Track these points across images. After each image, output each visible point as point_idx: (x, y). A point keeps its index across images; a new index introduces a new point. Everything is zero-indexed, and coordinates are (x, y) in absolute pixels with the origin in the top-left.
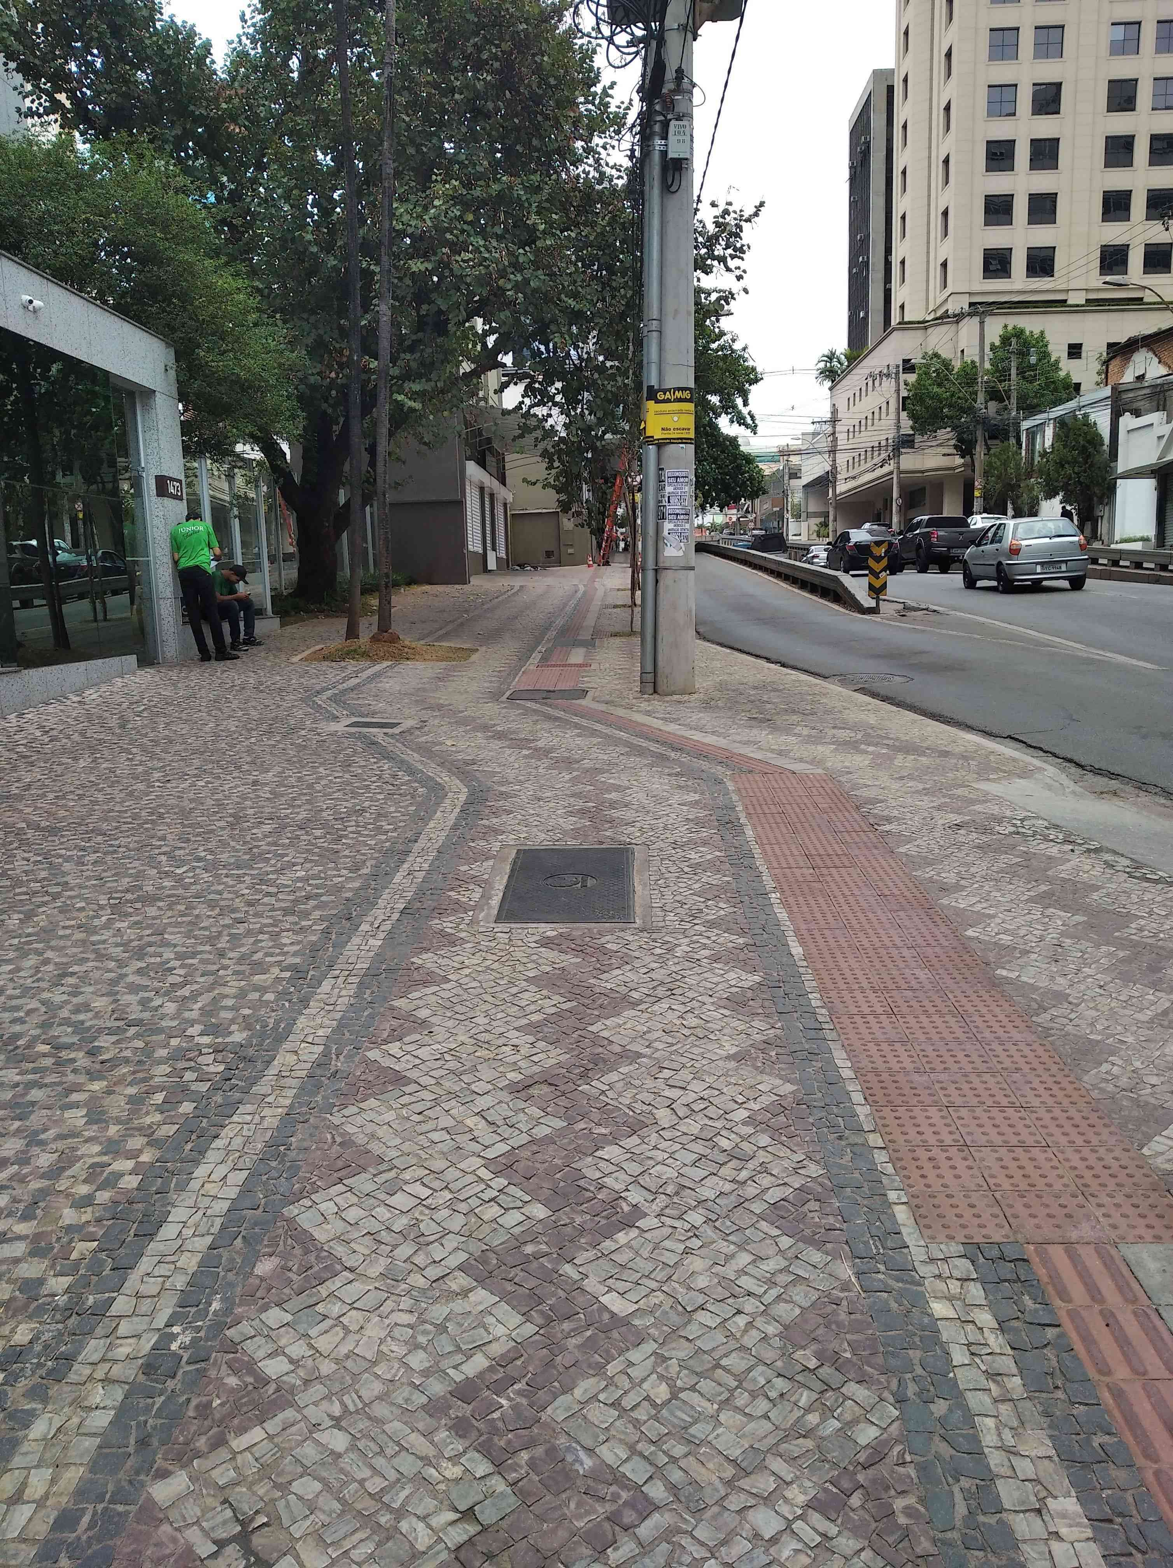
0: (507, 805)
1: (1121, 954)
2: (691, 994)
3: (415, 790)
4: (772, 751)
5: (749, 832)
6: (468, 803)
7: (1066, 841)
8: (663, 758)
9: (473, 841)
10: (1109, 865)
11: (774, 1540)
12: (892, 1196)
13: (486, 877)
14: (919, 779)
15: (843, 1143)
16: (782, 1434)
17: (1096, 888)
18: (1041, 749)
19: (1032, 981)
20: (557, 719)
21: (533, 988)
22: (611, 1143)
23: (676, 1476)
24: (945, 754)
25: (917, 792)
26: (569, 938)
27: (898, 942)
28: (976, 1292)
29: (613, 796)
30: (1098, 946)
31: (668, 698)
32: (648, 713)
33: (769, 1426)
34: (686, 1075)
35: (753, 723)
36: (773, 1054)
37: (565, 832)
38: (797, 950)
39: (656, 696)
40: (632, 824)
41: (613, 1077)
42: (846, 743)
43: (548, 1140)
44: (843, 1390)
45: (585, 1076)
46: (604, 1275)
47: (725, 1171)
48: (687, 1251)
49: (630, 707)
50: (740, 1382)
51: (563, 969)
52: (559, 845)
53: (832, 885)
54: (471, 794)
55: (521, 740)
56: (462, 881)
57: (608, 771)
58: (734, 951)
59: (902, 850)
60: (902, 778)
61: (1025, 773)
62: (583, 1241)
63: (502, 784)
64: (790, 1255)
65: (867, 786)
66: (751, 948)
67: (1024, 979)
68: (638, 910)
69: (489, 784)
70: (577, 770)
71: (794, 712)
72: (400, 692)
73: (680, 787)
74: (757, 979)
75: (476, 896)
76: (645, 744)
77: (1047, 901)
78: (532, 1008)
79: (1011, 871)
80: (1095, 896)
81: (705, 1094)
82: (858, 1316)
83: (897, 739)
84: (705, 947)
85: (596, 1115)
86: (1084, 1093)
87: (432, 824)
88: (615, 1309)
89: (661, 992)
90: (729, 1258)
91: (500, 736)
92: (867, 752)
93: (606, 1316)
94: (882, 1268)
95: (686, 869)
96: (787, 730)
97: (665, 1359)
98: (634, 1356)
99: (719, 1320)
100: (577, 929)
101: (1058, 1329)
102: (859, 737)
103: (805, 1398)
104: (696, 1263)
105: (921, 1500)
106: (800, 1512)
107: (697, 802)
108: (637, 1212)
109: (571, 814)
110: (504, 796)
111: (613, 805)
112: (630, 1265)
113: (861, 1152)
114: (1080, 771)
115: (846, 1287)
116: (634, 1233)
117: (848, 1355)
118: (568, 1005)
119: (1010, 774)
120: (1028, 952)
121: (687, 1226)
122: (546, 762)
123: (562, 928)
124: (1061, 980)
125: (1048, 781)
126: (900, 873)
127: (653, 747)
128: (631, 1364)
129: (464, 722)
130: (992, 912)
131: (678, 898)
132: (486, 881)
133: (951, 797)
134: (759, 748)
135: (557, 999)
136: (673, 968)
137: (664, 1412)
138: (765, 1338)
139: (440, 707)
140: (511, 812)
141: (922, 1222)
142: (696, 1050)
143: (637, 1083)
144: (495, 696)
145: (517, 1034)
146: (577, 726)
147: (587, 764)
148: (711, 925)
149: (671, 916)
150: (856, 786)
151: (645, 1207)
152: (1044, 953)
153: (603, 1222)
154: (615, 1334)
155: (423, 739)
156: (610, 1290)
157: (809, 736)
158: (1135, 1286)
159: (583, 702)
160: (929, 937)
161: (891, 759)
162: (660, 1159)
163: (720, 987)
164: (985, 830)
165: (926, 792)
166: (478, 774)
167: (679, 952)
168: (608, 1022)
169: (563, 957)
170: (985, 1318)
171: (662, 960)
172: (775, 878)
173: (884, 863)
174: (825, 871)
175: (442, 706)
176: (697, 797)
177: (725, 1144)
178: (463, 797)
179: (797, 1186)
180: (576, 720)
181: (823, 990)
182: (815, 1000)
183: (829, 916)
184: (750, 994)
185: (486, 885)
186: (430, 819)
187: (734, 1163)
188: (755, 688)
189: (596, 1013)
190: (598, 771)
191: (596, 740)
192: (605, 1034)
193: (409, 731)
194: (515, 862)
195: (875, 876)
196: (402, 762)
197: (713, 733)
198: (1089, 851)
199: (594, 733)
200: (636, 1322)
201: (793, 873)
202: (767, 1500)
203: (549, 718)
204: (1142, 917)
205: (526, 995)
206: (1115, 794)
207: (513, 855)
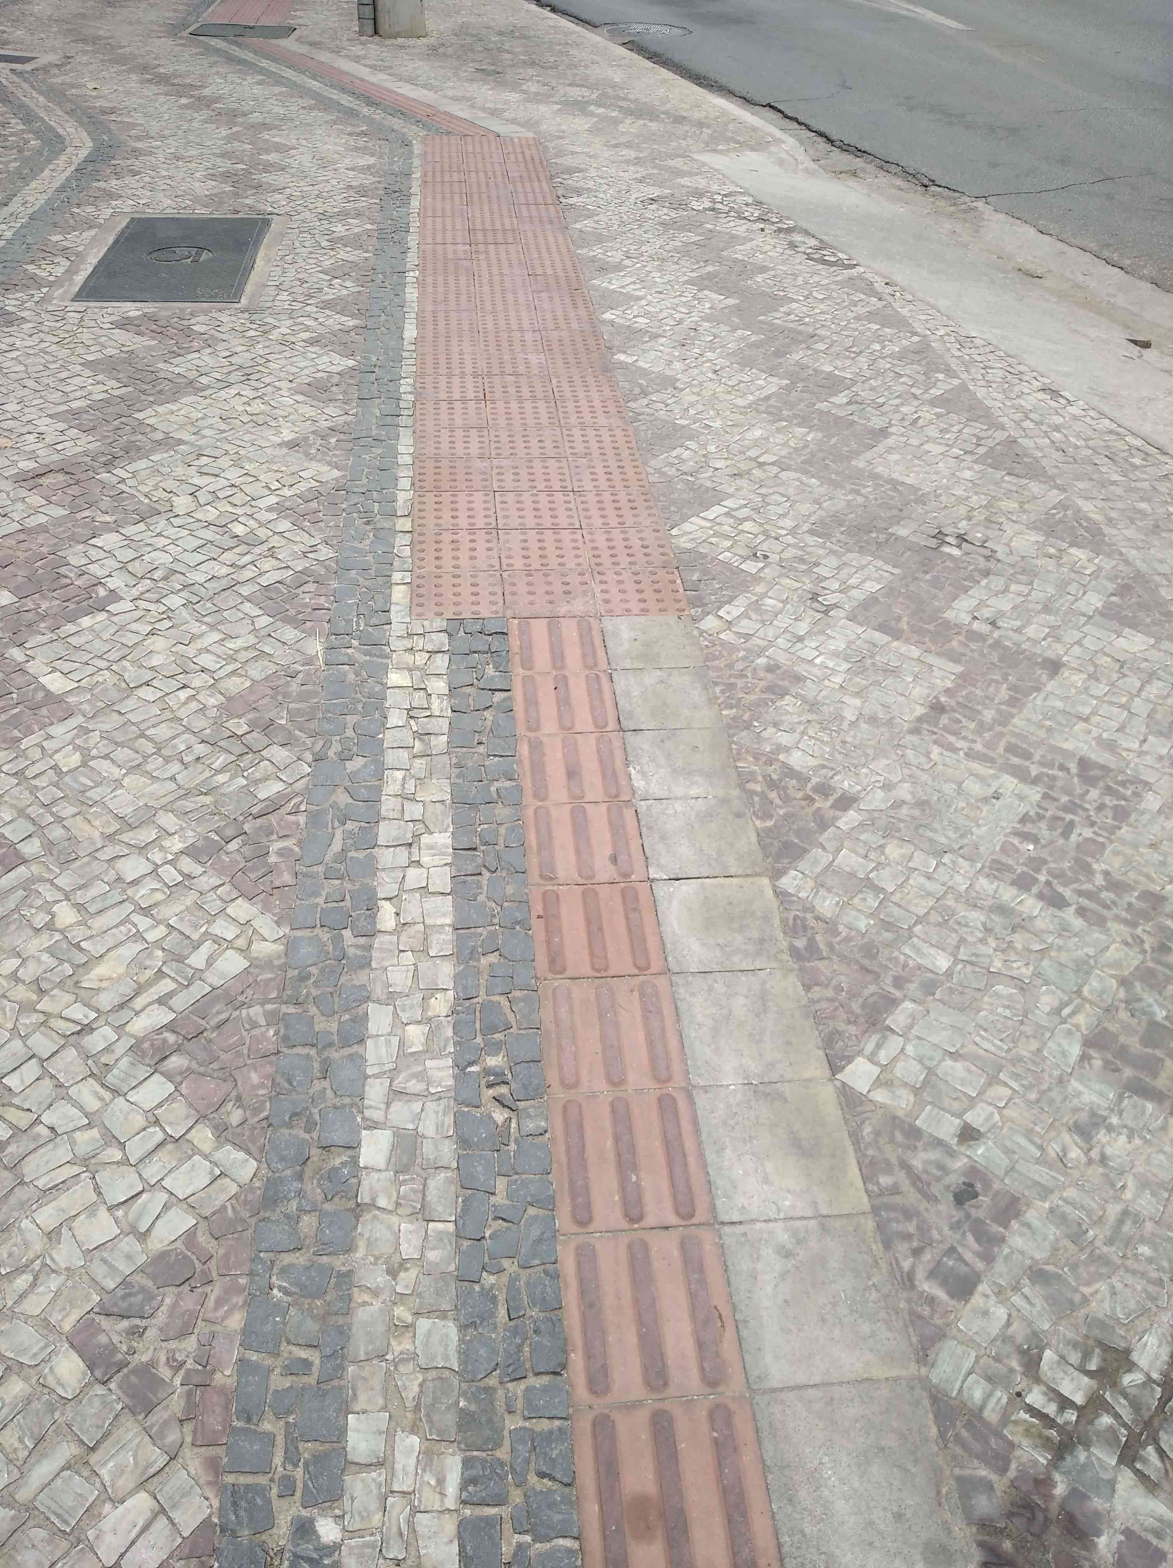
0: (137, 164)
1: (754, 338)
2: (267, 380)
3: (26, 142)
4: (484, 109)
5: (415, 203)
6: (89, 160)
7: (760, 219)
8: (352, 113)
9: (78, 205)
10: (792, 246)
11: (135, 882)
12: (397, 577)
13: (81, 248)
14: (638, 148)
15: (369, 527)
16: (182, 792)
17: (763, 269)
18: (796, 120)
19: (647, 366)
20: (240, 62)
21: (87, 372)
22: (111, 531)
23: (56, 833)
24: (680, 120)
25: (628, 162)
26: (152, 319)
27: (526, 325)
28: (441, 662)
29: (272, 157)
30: (734, 329)
31: (388, 42)
32: (357, 59)
33: (173, 786)
34: (224, 462)
35: (479, 75)
36: (333, 440)
37: (196, 200)
38: (410, 332)
39: (377, 38)
40: (279, 190)
41: (142, 464)
42: (576, 103)
43: (42, 529)
44: (264, 753)
45: (108, 465)
46: (53, 656)
47: (228, 557)
48: (151, 633)
49: (337, 51)
50: (160, 749)
51: (132, 352)
52: (184, 214)
53: (483, 264)
54: (96, 150)
55: (185, 86)
56: (48, 253)
57: (278, 128)
58: (340, 334)
59: (578, 226)
60: (616, 146)
61: (760, 145)
62: (42, 625)
63: (138, 138)
64: (263, 633)
65: (573, 153)
66: (361, 331)
67: (641, 364)
68: (249, 288)
69: (124, 137)
70: (241, 125)
71: (533, 64)
72: (50, 18)
73: (356, 149)
74: (351, 363)
75: (59, 271)
76: (335, 95)
77: (706, 283)
78: (78, 394)
79: (685, 251)
80: (759, 278)
81: (238, 482)
82: (309, 687)
83: (636, 101)
84: (307, 329)
85: (106, 503)
86: (643, 476)
87: (33, 184)
88: (52, 688)
89: (235, 377)
90: (194, 638)
91: (162, 80)
92: (593, 114)
93: (40, 695)
94: (355, 643)
95: (325, 244)
96: (515, 86)
97: (88, 731)
98: (57, 730)
99: (160, 694)
100: (166, 309)
101: (506, 694)
102: (594, 96)
103: (221, 760)
104: (158, 643)
105: (300, 843)
106: (170, 857)
107: (369, 167)
108: (114, 596)
109: (212, 177)
110: (136, 153)
111: (268, 168)
112: (87, 647)
113: (384, 536)
114: (828, 147)
115: (309, 661)
116: (102, 616)
117: (283, 722)
118: (124, 390)
119: (744, 145)
120: (659, 336)
121: (163, 608)
122: (206, 113)
123: (149, 308)
124: (678, 365)
125: (783, 155)
126: (564, 250)
127: (346, 100)
128: (49, 737)
129: (122, 60)
130: (641, 294)
131: (300, 276)
132: (77, 255)
133: (660, 168)
134: (472, 107)
135: (114, 384)
136: (261, 353)
137: (67, 779)
138: (203, 709)
139: (95, 40)
140: (139, 173)
141: (417, 600)
142: (247, 437)
143: (165, 470)
144: (174, 30)
145: (48, 420)
146: (262, 71)
147: (256, 118)
148: (327, 305)
149: (284, 296)
150: (560, 154)
151: (123, 592)
152: (674, 337)
153: (72, 607)
154: (44, 711)
155: (59, 80)
156: (54, 670)
157: (537, 94)
158: (601, 653)
159: (283, 42)
160: (561, 321)
161: (616, 122)
162: (160, 546)
163: (306, 371)
164: (681, 205)
165: (637, 162)
166: (112, 126)
167: (275, 335)
168: (160, 409)
169: (138, 339)
170: (439, 686)
171: (252, 342)
172: (422, 255)
173: (551, 239)
174: (481, 248)
175: (100, 38)
176: (372, 160)
177: (239, 529)
178: (83, 153)
179: (299, 568)
180: (264, 63)
181: (420, 375)
182: (405, 386)
183: (463, 298)
184: (336, 379)
185: (75, 257)
186: (34, 178)
187: (243, 548)
188: (501, 34)
189: (151, 399)
190: (265, 126)
191: (277, 90)
192: (150, 421)
193: (45, 69)
194: (123, 232)
195: (535, 255)
196: (22, 106)
197: (424, 86)
198: (780, 230)
199: (279, 80)
200: (71, 699)
201: (444, 250)
202: (142, 849)
203: (231, 59)
204: (797, 301)
205: (77, 381)
206: (854, 174)
207: (124, 224)
